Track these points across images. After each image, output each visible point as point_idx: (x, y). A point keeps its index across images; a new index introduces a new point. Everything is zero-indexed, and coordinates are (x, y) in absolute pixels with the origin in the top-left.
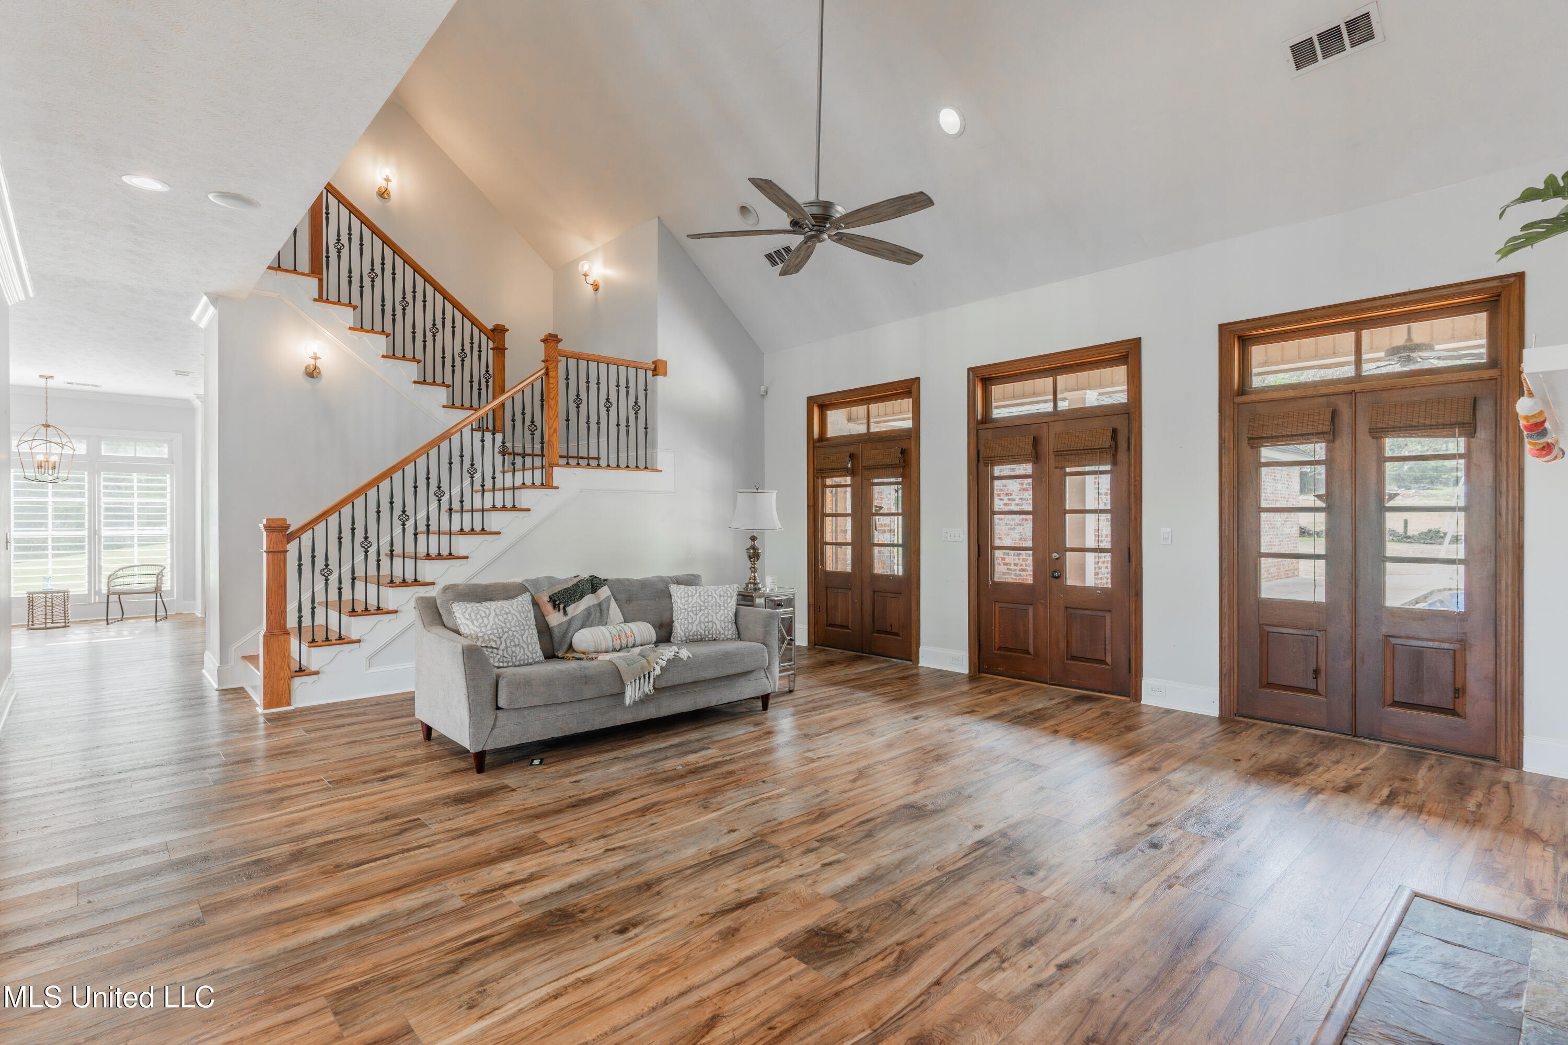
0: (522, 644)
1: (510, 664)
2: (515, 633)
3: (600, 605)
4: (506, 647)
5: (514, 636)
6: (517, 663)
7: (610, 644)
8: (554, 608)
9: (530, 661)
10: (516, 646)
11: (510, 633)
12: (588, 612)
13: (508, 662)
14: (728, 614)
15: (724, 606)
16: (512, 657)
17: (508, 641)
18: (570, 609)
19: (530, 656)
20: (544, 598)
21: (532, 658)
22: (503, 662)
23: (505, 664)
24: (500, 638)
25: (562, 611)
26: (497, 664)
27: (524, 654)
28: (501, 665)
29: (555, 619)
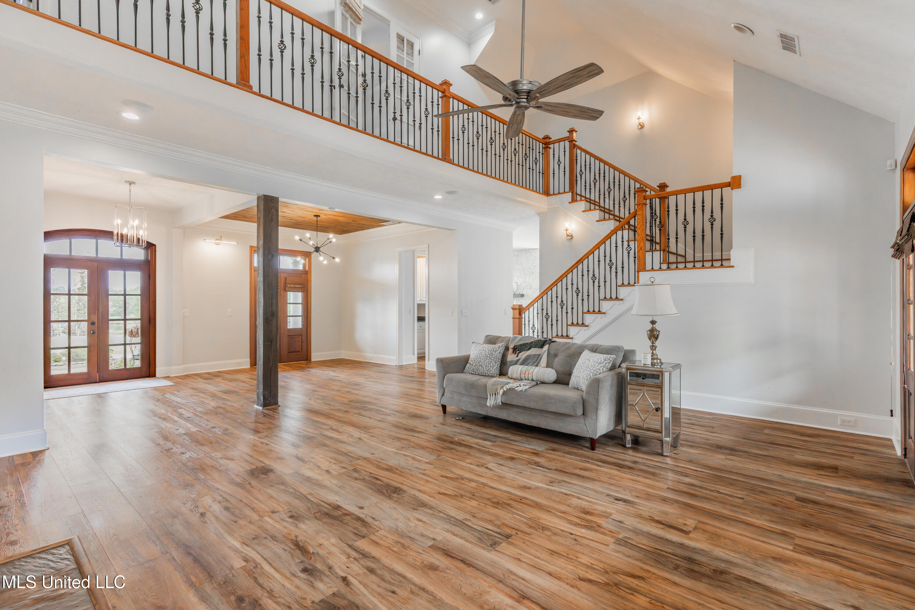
0: (483, 365)
1: (477, 373)
2: (481, 360)
3: (540, 355)
4: (476, 365)
5: (480, 361)
6: (480, 374)
7: (519, 376)
8: (513, 352)
9: (487, 375)
10: (480, 366)
11: (480, 359)
12: (528, 358)
13: (476, 372)
14: (589, 374)
15: (590, 369)
16: (477, 370)
17: (477, 363)
18: (521, 354)
19: (487, 372)
20: (511, 346)
21: (488, 373)
22: (473, 371)
23: (475, 373)
24: (475, 360)
25: (516, 355)
26: (470, 372)
27: (483, 370)
28: (473, 373)
29: (511, 357)
